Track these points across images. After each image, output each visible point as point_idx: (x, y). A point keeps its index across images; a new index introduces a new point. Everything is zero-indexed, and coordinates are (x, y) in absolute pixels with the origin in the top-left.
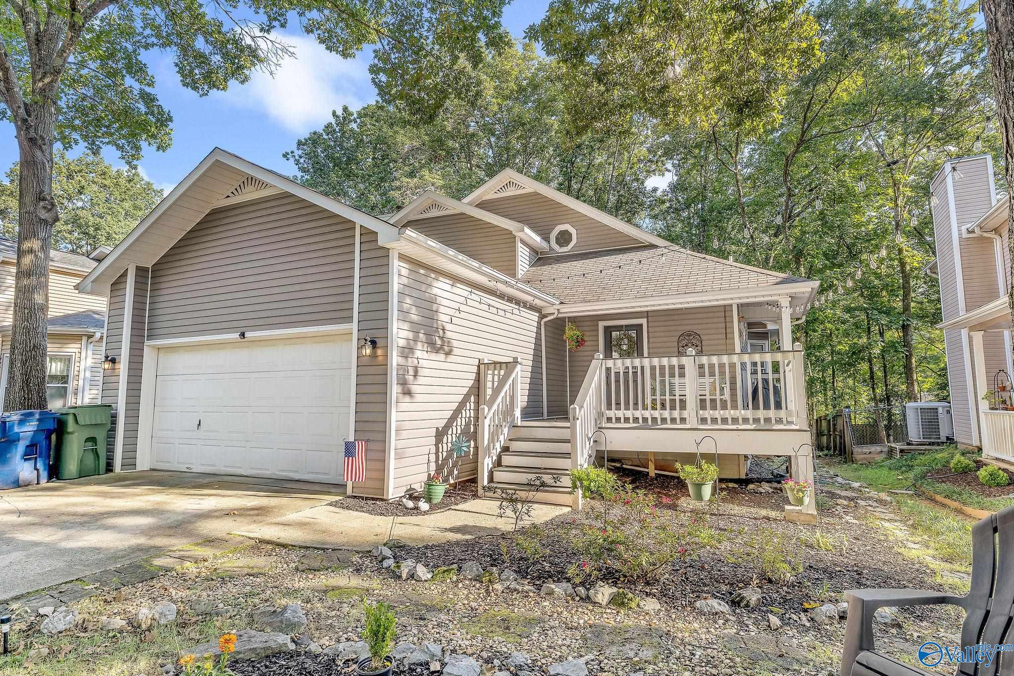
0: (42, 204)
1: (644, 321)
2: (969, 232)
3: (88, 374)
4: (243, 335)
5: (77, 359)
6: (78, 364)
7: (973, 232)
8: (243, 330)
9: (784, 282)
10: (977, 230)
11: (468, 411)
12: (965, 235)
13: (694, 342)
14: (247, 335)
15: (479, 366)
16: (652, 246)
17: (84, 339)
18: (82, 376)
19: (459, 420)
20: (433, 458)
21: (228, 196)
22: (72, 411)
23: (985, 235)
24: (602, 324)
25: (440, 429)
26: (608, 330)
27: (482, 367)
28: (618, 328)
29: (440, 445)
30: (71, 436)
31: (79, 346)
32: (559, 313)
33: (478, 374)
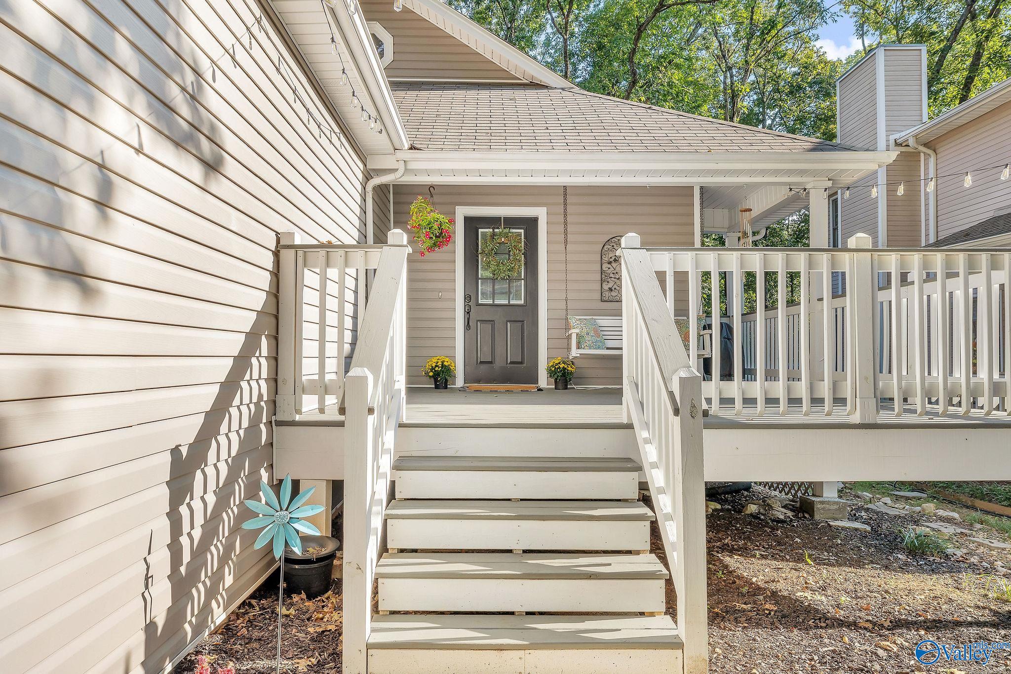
1: (541, 212)
2: (897, 144)
11: (254, 384)
15: (276, 254)
19: (234, 411)
20: (161, 559)
24: (461, 212)
25: (184, 451)
26: (472, 224)
27: (287, 256)
28: (493, 222)
29: (184, 510)
32: (407, 171)
33: (276, 274)
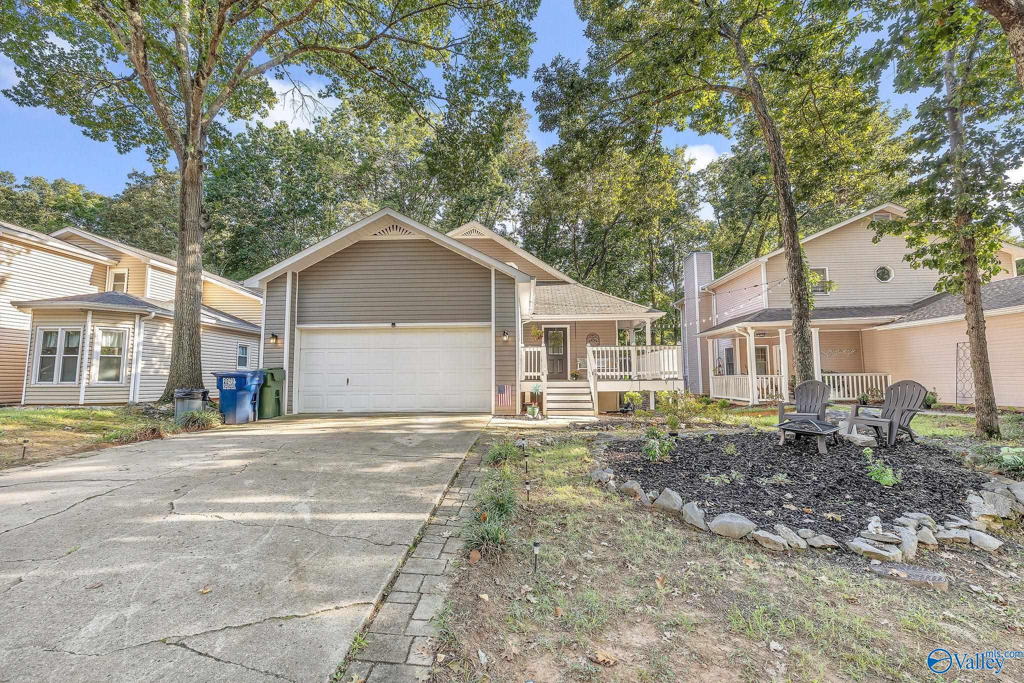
0: (202, 216)
1: (568, 327)
3: (141, 348)
4: (393, 324)
5: (131, 334)
6: (132, 338)
7: (704, 289)
8: (394, 321)
9: (649, 311)
10: (706, 289)
12: (701, 291)
13: (595, 338)
14: (397, 325)
16: (564, 283)
17: (137, 317)
18: (135, 349)
21: (376, 234)
22: (270, 371)
23: (710, 292)
24: (543, 327)
26: (547, 330)
28: (553, 329)
30: (269, 389)
31: (132, 323)
32: (532, 319)
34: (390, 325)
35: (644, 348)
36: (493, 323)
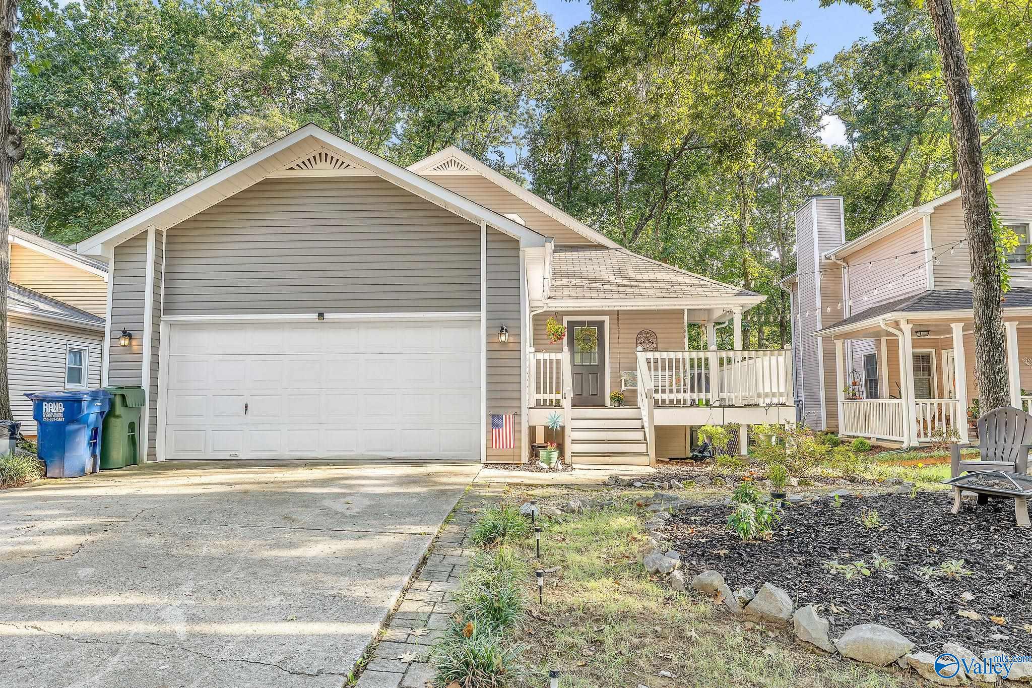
0: (10, 138)
2: (826, 258)
4: (321, 315)
7: (829, 258)
8: (321, 310)
9: (739, 294)
10: (833, 257)
12: (823, 261)
13: (651, 339)
14: (326, 316)
16: (601, 247)
21: (292, 169)
22: (120, 392)
23: (838, 262)
24: (566, 319)
26: (571, 324)
28: (582, 323)
30: (118, 420)
32: (547, 307)
34: (315, 316)
35: (731, 354)
36: (483, 314)
